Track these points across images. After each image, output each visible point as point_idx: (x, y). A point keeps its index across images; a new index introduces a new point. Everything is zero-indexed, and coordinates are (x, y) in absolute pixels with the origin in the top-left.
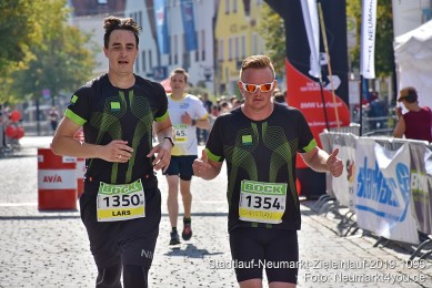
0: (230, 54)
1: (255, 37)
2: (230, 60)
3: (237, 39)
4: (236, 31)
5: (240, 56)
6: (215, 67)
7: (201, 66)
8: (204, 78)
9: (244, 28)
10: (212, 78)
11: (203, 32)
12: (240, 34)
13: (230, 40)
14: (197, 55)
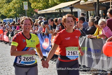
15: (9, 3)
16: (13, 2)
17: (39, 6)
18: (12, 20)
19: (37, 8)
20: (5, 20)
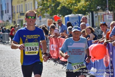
0: (17, 11)
1: (26, 5)
2: (17, 13)
3: (20, 6)
4: (19, 3)
5: (21, 11)
6: (12, 15)
7: (8, 15)
8: (8, 19)
9: (22, 2)
10: (11, 19)
11: (8, 4)
12: (21, 4)
13: (17, 6)
14: (6, 11)
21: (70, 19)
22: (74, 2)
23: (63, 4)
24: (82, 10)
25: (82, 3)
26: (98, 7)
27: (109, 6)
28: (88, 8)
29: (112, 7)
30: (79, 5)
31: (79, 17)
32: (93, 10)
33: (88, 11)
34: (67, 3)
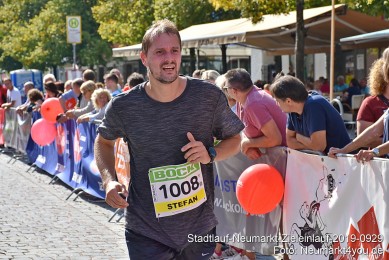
15: (31, 20)
16: (42, 15)
17: (123, 31)
18: (37, 75)
19: (118, 38)
20: (15, 75)
21: (18, 77)
22: (25, 49)
23: (8, 53)
24: (37, 63)
25: (38, 51)
26: (65, 59)
27: (77, 58)
28: (47, 60)
29: (86, 60)
30: (32, 56)
31: (33, 73)
32: (55, 63)
33: (49, 65)
34: (14, 51)
